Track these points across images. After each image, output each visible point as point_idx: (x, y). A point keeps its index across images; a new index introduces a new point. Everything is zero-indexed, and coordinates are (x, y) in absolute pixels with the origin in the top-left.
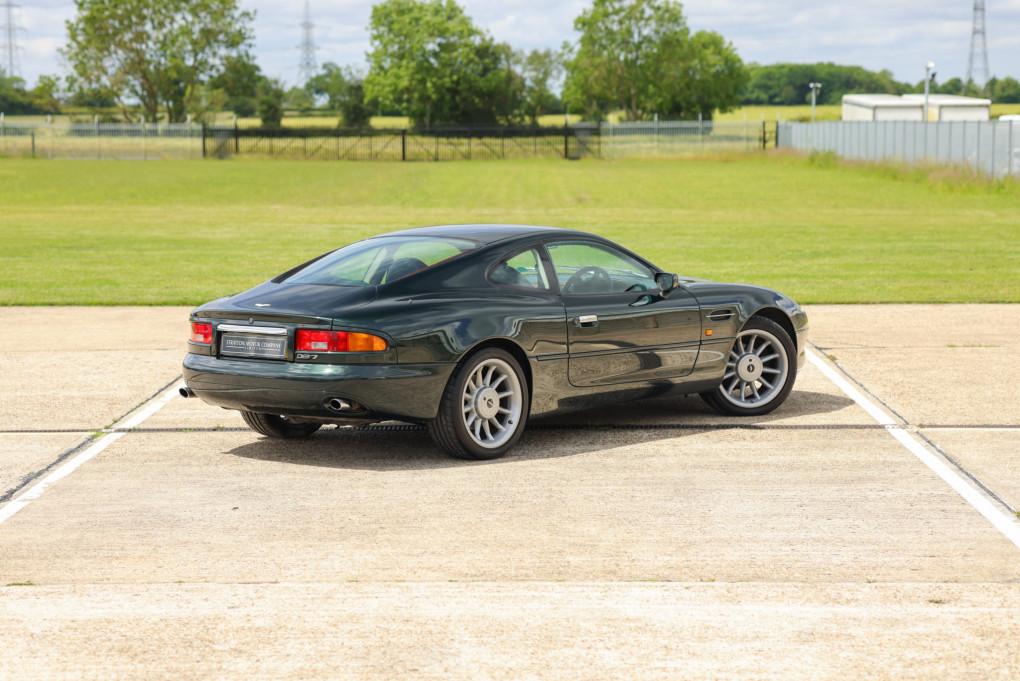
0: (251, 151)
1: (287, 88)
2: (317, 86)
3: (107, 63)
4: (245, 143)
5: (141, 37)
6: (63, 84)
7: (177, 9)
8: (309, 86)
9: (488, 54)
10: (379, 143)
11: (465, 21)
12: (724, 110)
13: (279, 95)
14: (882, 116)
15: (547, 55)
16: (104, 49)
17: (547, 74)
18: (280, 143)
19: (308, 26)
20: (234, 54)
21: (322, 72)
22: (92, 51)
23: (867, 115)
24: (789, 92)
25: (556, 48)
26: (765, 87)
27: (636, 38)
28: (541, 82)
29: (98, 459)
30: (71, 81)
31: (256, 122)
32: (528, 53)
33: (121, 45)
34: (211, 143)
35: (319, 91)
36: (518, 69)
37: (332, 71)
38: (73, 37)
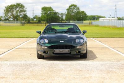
0: (27, 25)
1: (31, 18)
2: (34, 18)
3: (9, 14)
4: (26, 24)
5: (13, 11)
6: (3, 17)
7: (18, 8)
8: (33, 18)
9: (55, 13)
10: (42, 24)
11: (52, 9)
12: (85, 20)
13: (30, 19)
14: (104, 20)
15: (63, 13)
16: (8, 13)
17: (63, 16)
18: (30, 24)
19: (33, 10)
20: (24, 13)
21: (35, 16)
22: (7, 13)
23: (102, 20)
24: (93, 19)
25: (64, 13)
26: (89, 18)
27: (74, 12)
28: (62, 17)
29: (13, 51)
30: (4, 17)
31: (27, 22)
32: (61, 13)
33: (11, 12)
34: (22, 24)
35: (35, 18)
36: (59, 16)
37: (36, 16)
38: (5, 11)
